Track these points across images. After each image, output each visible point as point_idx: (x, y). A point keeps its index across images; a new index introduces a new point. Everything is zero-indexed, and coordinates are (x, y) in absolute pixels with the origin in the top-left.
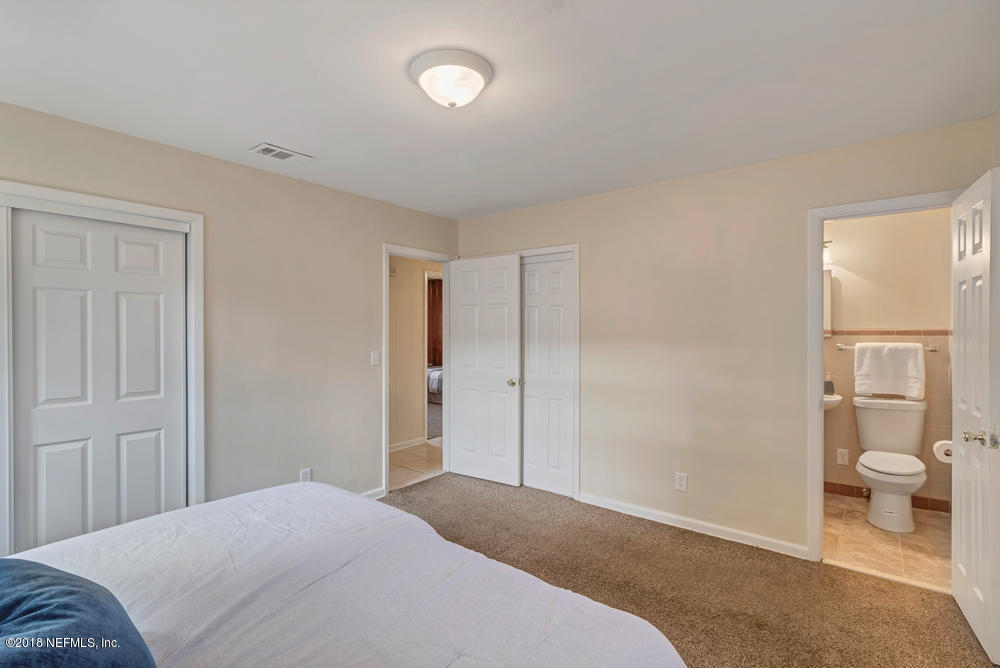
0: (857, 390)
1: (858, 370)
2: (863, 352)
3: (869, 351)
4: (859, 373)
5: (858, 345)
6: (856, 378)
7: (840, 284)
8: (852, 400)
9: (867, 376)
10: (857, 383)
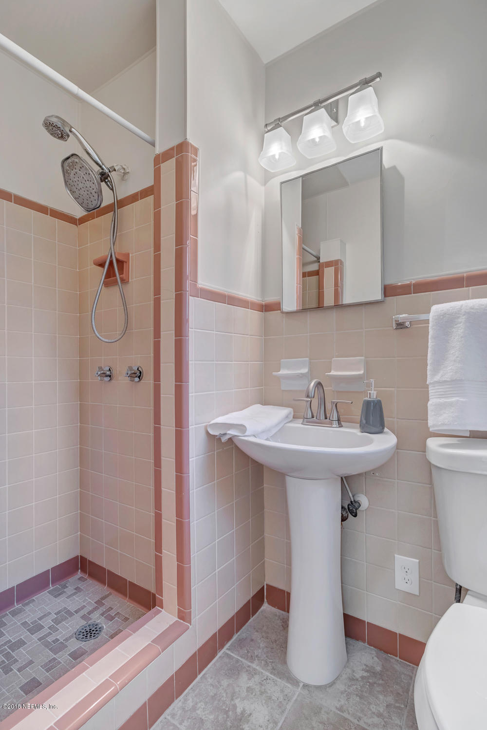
0: (434, 421)
1: (436, 371)
2: (448, 322)
3: (462, 319)
4: (437, 378)
5: (436, 309)
6: (432, 391)
7: (400, 178)
8: (424, 449)
9: (455, 384)
10: (432, 402)
